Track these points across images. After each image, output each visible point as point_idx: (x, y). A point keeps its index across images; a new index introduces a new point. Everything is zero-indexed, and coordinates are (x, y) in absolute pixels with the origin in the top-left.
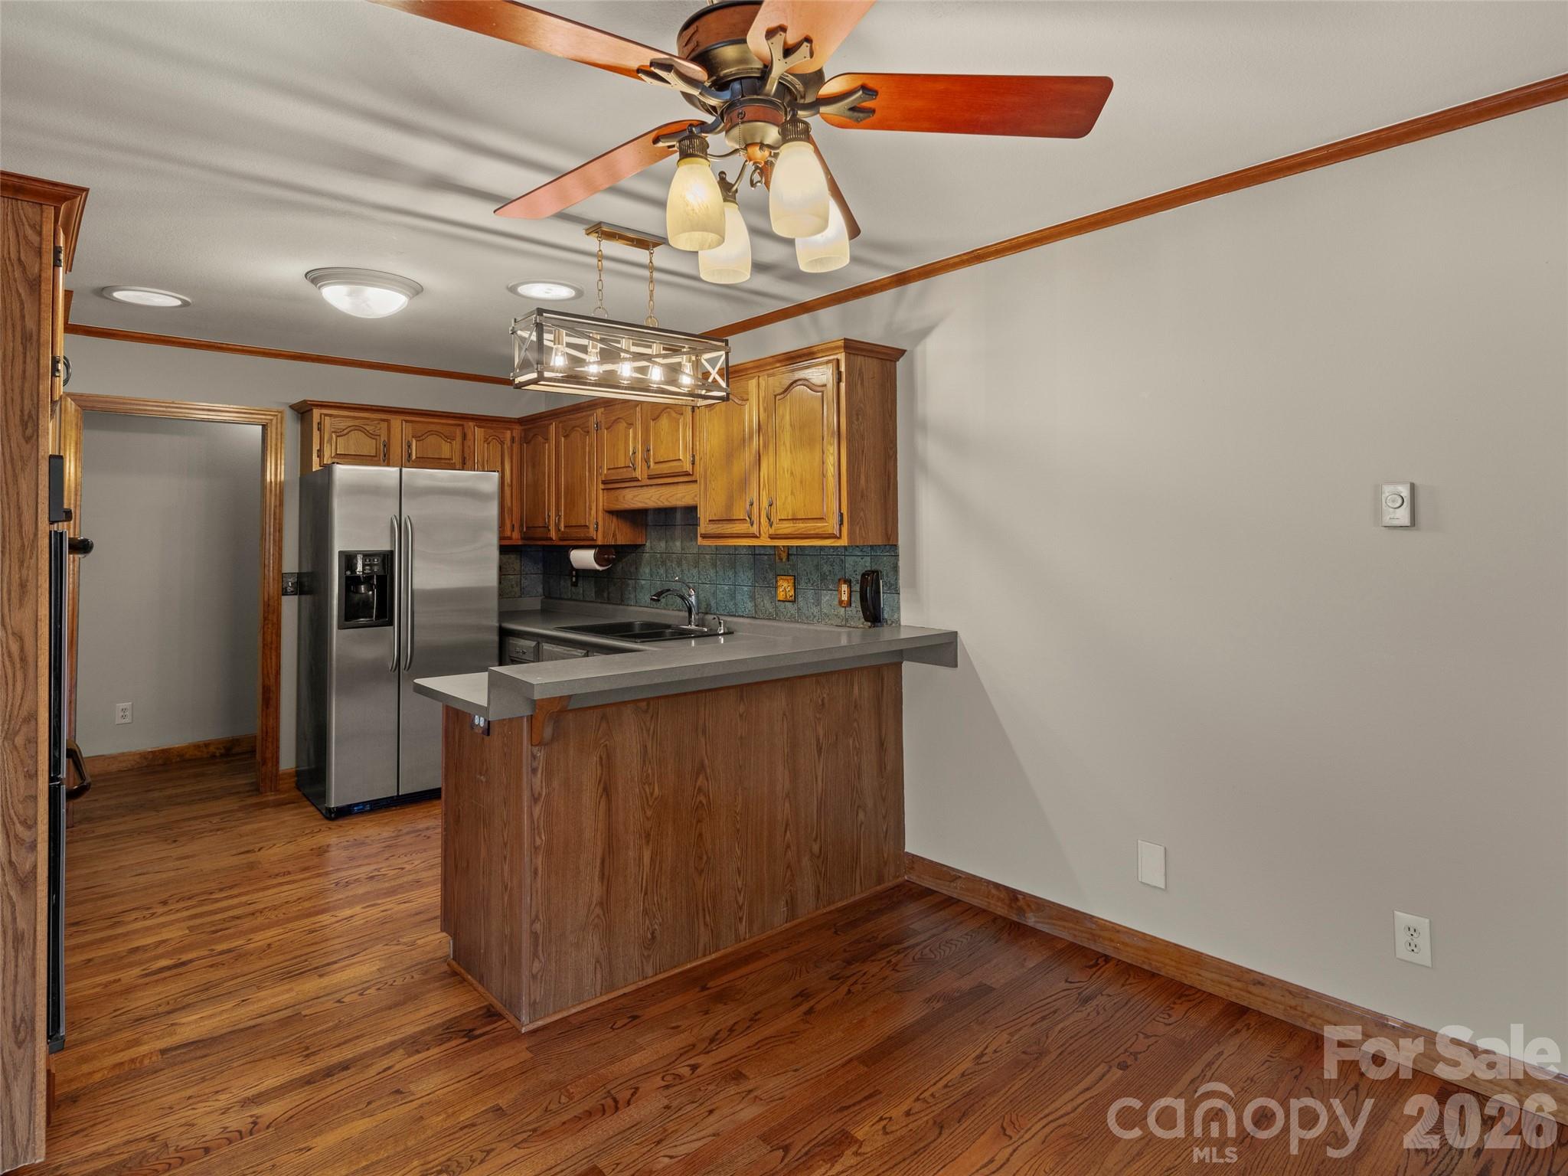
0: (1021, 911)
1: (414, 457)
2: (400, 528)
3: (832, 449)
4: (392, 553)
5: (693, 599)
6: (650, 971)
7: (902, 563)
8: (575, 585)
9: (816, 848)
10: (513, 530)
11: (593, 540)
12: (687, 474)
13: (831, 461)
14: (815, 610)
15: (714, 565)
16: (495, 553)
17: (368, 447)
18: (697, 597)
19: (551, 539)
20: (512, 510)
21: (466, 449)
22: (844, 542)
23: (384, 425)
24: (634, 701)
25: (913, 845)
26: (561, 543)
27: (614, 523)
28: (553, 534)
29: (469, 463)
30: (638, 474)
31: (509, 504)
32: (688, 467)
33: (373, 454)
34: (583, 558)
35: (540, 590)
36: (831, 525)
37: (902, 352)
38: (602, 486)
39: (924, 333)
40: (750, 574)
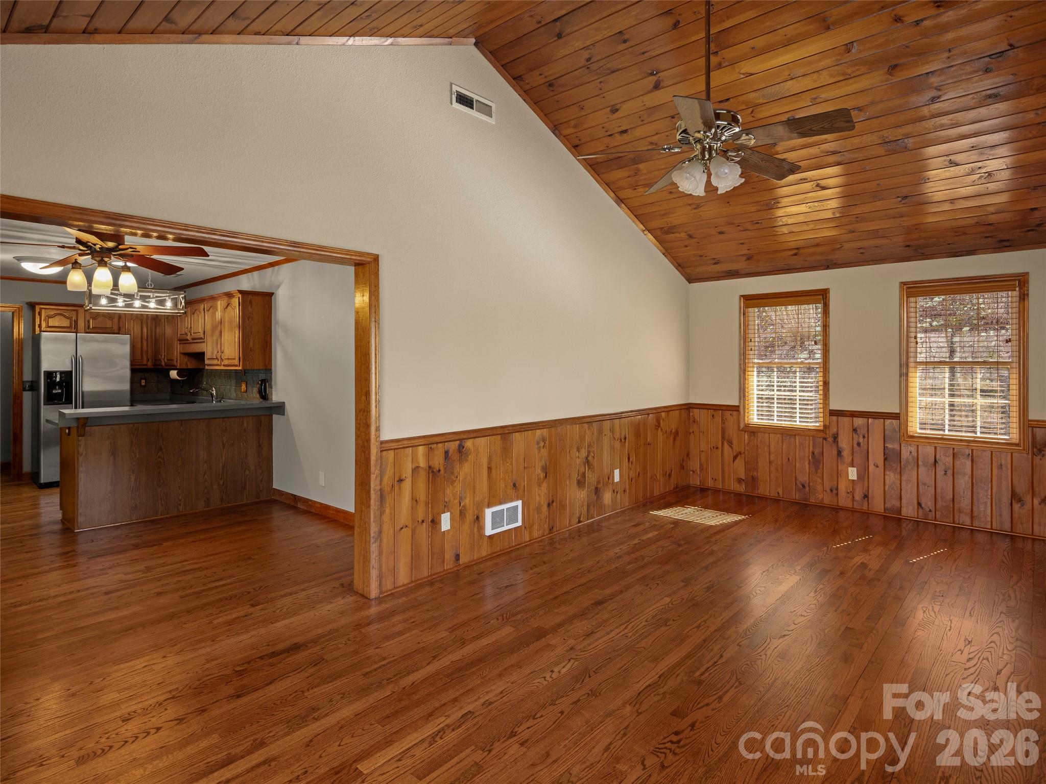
0: (296, 502)
1: (91, 327)
2: (76, 360)
3: (237, 332)
4: (71, 372)
5: (214, 392)
6: (134, 518)
7: (273, 376)
8: (182, 387)
9: (221, 482)
10: (148, 360)
11: (175, 366)
12: (201, 339)
13: (237, 336)
14: (252, 395)
15: (225, 378)
16: (128, 372)
17: (66, 323)
18: (216, 391)
19: (162, 365)
20: (147, 352)
21: (121, 323)
22: (240, 368)
23: (74, 313)
24: (127, 424)
25: (276, 485)
26: (167, 367)
27: (186, 359)
28: (163, 363)
29: (123, 330)
30: (189, 337)
31: (146, 349)
32: (202, 336)
33: (69, 326)
34: (174, 374)
35: (169, 390)
36: (236, 362)
37: (273, 293)
38: (178, 342)
39: (278, 287)
40: (235, 381)
